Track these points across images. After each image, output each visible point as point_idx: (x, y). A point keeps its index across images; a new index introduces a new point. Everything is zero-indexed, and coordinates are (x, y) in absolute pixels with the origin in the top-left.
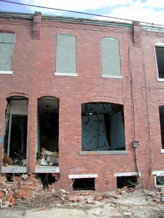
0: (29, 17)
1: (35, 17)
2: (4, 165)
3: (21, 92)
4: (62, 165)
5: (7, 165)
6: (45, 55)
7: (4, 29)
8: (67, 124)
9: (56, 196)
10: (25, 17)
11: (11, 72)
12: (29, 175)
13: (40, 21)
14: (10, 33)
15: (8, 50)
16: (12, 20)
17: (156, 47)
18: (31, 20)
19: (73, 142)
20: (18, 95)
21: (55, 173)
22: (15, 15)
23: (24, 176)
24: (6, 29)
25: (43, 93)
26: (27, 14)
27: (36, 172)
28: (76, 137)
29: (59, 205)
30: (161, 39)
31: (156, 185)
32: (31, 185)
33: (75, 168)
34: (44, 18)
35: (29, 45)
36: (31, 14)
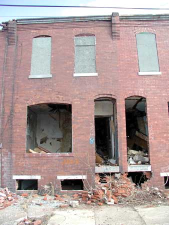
0: (107, 18)
1: (113, 18)
2: (98, 166)
3: (108, 93)
4: (154, 163)
5: (100, 165)
6: (127, 55)
7: (84, 32)
8: (156, 122)
9: (154, 194)
10: (103, 18)
11: (96, 74)
12: (122, 174)
13: (118, 22)
14: (90, 35)
15: (90, 53)
16: (91, 23)
18: (109, 21)
19: (162, 140)
20: (106, 96)
21: (147, 172)
22: (94, 18)
23: (116, 175)
24: (86, 32)
25: (130, 93)
26: (105, 16)
27: (128, 171)
28: (165, 135)
29: (160, 202)
32: (126, 183)
33: (166, 166)
34: (122, 18)
35: (110, 46)
36: (108, 16)
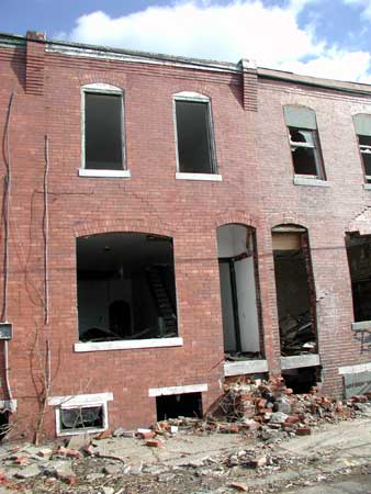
17: (86, 93)
30: (103, 74)
31: (58, 431)
